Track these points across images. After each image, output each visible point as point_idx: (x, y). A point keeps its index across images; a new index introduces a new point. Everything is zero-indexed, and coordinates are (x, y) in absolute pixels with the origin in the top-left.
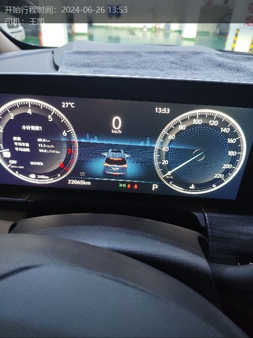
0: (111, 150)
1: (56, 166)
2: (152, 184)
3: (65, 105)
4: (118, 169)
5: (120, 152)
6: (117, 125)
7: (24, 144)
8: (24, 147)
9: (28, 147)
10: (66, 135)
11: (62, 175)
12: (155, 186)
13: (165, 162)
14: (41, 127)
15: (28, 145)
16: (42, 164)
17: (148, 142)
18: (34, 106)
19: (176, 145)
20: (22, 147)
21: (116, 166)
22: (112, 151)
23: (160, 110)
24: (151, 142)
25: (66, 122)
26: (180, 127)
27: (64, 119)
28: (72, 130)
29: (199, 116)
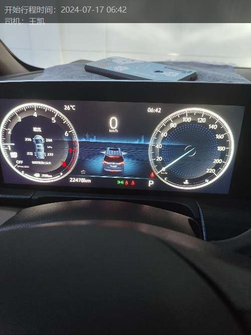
0: (109, 148)
1: (59, 165)
2: (148, 180)
3: (67, 108)
4: (116, 166)
5: (118, 150)
6: (114, 124)
10: (68, 135)
11: (64, 173)
13: (159, 159)
17: (143, 139)
18: (40, 110)
19: (168, 142)
21: (114, 163)
24: (145, 140)
25: (68, 124)
26: (171, 125)
27: (66, 120)
28: (73, 130)
29: (189, 114)
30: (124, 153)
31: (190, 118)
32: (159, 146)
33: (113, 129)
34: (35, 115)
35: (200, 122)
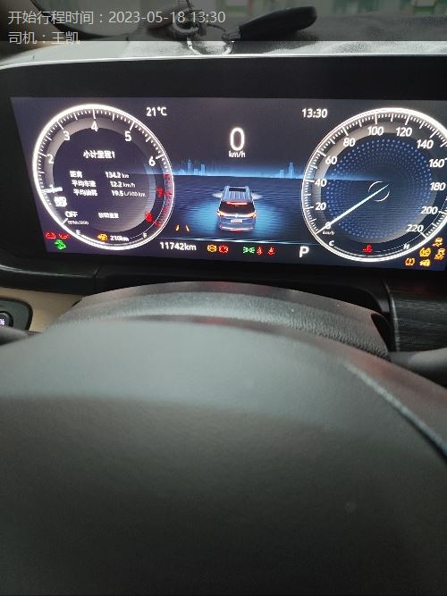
0: (227, 188)
1: (139, 220)
2: (299, 246)
3: (150, 111)
4: (241, 221)
5: (244, 190)
6: (237, 142)
7: (86, 183)
8: (88, 189)
9: (93, 188)
10: (154, 163)
11: (149, 234)
12: (304, 250)
13: (321, 206)
14: (113, 153)
15: (93, 184)
16: (116, 216)
17: (291, 170)
18: (102, 117)
19: (339, 175)
20: (85, 188)
21: (236, 215)
22: (230, 190)
23: (311, 113)
24: (296, 172)
25: (154, 142)
26: (345, 142)
27: (151, 136)
28: (163, 155)
29: (379, 120)
30: (255, 197)
31: (382, 128)
32: (321, 182)
33: (236, 151)
34: (95, 127)
35: (402, 135)
